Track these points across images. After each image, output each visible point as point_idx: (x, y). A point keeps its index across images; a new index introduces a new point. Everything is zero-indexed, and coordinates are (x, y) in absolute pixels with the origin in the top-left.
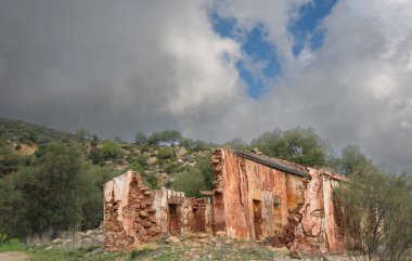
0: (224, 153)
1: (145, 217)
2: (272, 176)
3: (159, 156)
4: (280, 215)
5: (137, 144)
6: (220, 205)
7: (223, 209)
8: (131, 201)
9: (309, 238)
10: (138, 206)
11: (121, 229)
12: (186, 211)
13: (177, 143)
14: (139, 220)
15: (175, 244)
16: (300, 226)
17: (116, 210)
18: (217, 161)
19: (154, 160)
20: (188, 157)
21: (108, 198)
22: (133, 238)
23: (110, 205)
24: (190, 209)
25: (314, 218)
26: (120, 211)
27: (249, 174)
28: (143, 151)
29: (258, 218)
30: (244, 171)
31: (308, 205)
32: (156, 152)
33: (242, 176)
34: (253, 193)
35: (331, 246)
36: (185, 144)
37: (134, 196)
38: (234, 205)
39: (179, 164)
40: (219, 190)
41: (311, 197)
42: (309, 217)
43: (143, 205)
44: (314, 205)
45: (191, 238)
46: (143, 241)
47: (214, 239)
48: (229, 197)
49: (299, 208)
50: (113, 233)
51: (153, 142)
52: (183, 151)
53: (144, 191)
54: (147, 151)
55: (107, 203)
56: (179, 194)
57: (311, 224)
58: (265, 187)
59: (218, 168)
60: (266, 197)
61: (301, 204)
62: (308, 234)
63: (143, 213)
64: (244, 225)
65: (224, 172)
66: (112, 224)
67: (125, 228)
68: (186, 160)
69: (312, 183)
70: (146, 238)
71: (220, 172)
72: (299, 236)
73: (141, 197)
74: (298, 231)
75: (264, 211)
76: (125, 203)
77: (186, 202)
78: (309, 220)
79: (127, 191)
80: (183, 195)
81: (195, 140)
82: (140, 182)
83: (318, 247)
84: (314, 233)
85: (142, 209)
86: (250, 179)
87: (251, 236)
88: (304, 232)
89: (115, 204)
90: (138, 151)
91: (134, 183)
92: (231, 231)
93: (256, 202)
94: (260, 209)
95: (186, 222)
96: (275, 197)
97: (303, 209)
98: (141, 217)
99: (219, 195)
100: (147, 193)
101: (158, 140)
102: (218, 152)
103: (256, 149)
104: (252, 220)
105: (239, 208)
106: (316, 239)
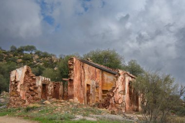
0: (75, 60)
1: (32, 90)
2: (96, 73)
3: (23, 59)
4: (98, 93)
5: (11, 51)
6: (72, 86)
7: (73, 88)
8: (25, 82)
9: (117, 105)
10: (29, 84)
11: (19, 96)
12: (50, 88)
13: (33, 52)
14: (29, 91)
15: (49, 105)
16: (113, 98)
17: (16, 86)
18: (71, 63)
19: (20, 60)
20: (39, 60)
21: (13, 79)
22: (25, 101)
23: (13, 83)
24: (52, 87)
25: (120, 95)
26: (19, 86)
27: (85, 71)
28: (14, 55)
29: (88, 94)
30: (84, 69)
31: (118, 88)
32: (22, 56)
33: (82, 72)
34: (87, 81)
35: (127, 109)
36: (38, 53)
37: (27, 79)
38: (78, 87)
39: (35, 64)
40: (72, 78)
41: (119, 84)
42: (117, 94)
43: (32, 84)
44: (120, 88)
45: (56, 102)
46: (30, 102)
47: (68, 103)
48: (76, 82)
49: (113, 90)
50: (13, 98)
51: (20, 51)
52: (37, 57)
53: (32, 77)
54: (17, 55)
55: (12, 82)
56: (47, 79)
57: (118, 97)
58: (93, 78)
59: (71, 67)
60: (92, 83)
61: (114, 88)
62: (116, 103)
63: (31, 88)
64: (82, 97)
65: (75, 69)
66: (14, 93)
67: (21, 95)
68: (38, 62)
69: (120, 78)
70: (32, 101)
71: (72, 69)
72: (112, 103)
73: (31, 80)
74: (112, 101)
75: (91, 90)
76: (22, 82)
77: (51, 83)
78: (118, 96)
79: (24, 76)
80: (50, 80)
81: (43, 52)
82: (31, 72)
83: (121, 110)
84: (120, 102)
85: (31, 86)
86: (86, 74)
87: (85, 103)
88: (115, 102)
89: (16, 82)
90: (12, 55)
91: (27, 72)
92: (76, 99)
93: (88, 85)
94: (90, 89)
95: (50, 93)
96: (97, 83)
97: (115, 90)
98: (30, 90)
99: (71, 81)
100: (34, 78)
101: (23, 50)
102: (72, 59)
103: (89, 59)
104: (86, 94)
105: (80, 88)
106: (120, 105)
